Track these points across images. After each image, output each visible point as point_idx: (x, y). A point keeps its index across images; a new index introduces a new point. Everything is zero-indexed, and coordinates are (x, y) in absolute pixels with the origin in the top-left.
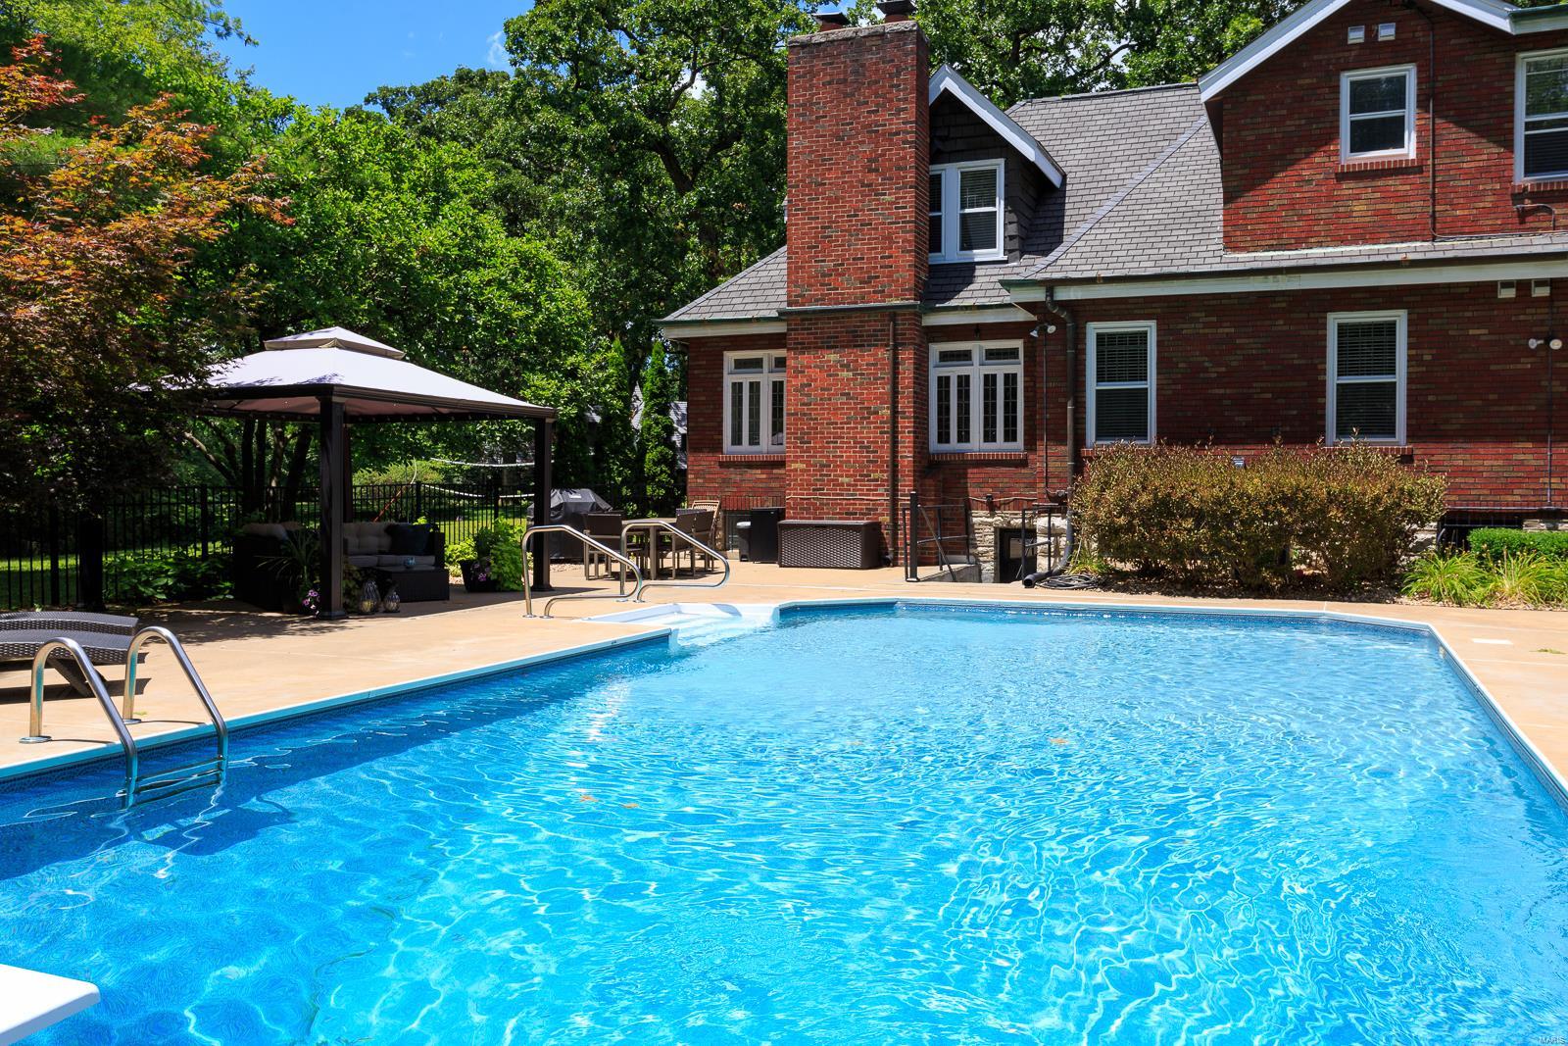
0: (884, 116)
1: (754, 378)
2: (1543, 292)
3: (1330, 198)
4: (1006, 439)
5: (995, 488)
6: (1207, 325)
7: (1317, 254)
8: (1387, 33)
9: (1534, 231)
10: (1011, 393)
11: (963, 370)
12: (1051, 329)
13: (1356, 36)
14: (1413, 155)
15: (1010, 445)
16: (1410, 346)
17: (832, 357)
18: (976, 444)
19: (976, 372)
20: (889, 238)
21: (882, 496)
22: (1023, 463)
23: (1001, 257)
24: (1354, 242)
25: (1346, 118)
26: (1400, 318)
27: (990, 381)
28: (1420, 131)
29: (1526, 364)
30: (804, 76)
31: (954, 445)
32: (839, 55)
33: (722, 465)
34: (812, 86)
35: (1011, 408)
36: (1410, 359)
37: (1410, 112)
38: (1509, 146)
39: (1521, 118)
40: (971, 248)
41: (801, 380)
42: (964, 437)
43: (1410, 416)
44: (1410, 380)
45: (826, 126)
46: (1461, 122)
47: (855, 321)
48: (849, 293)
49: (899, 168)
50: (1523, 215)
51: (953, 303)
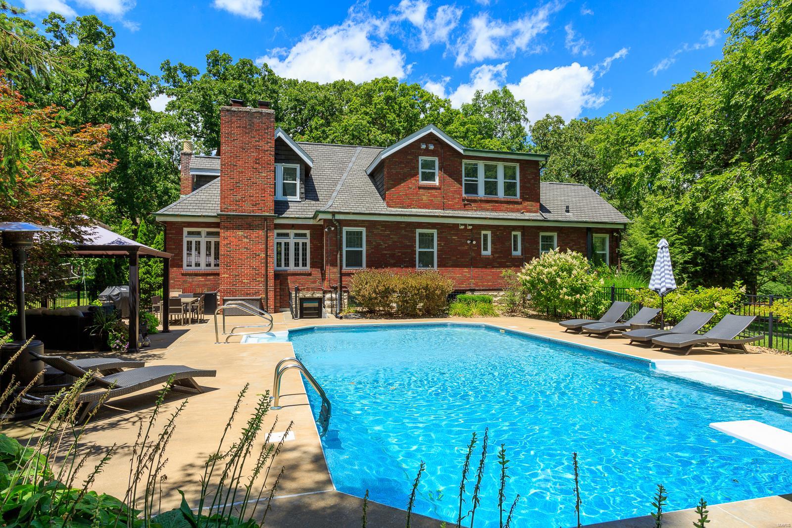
0: (261, 143)
1: (198, 239)
2: (470, 227)
3: (417, 194)
4: (303, 266)
5: (299, 283)
6: (381, 230)
7: (414, 211)
8: (431, 147)
9: (467, 210)
10: (304, 250)
11: (287, 240)
12: (333, 229)
13: (424, 147)
14: (438, 184)
15: (304, 268)
16: (438, 241)
17: (240, 233)
18: (292, 268)
19: (292, 241)
20: (264, 190)
21: (261, 287)
22: (310, 274)
23: (298, 200)
24: (423, 208)
25: (420, 170)
26: (435, 232)
27: (297, 244)
28: (440, 177)
29: (466, 248)
30: (228, 122)
31: (283, 267)
32: (243, 117)
33: (183, 275)
34: (231, 127)
35: (304, 255)
36: (438, 244)
37: (437, 171)
38: (461, 185)
39: (464, 178)
40: (286, 195)
41: (226, 242)
42: (287, 264)
43: (438, 262)
44: (438, 251)
45: (237, 143)
46: (450, 176)
47: (250, 220)
48: (247, 209)
49: (268, 164)
50: (465, 205)
51: (283, 216)
